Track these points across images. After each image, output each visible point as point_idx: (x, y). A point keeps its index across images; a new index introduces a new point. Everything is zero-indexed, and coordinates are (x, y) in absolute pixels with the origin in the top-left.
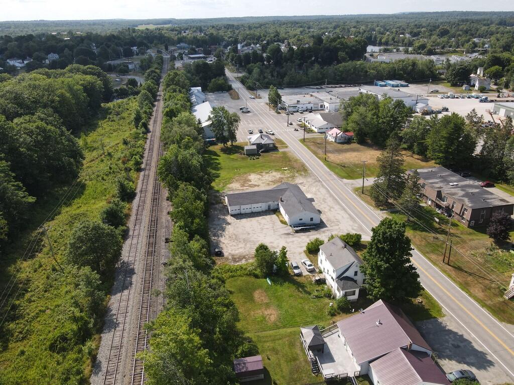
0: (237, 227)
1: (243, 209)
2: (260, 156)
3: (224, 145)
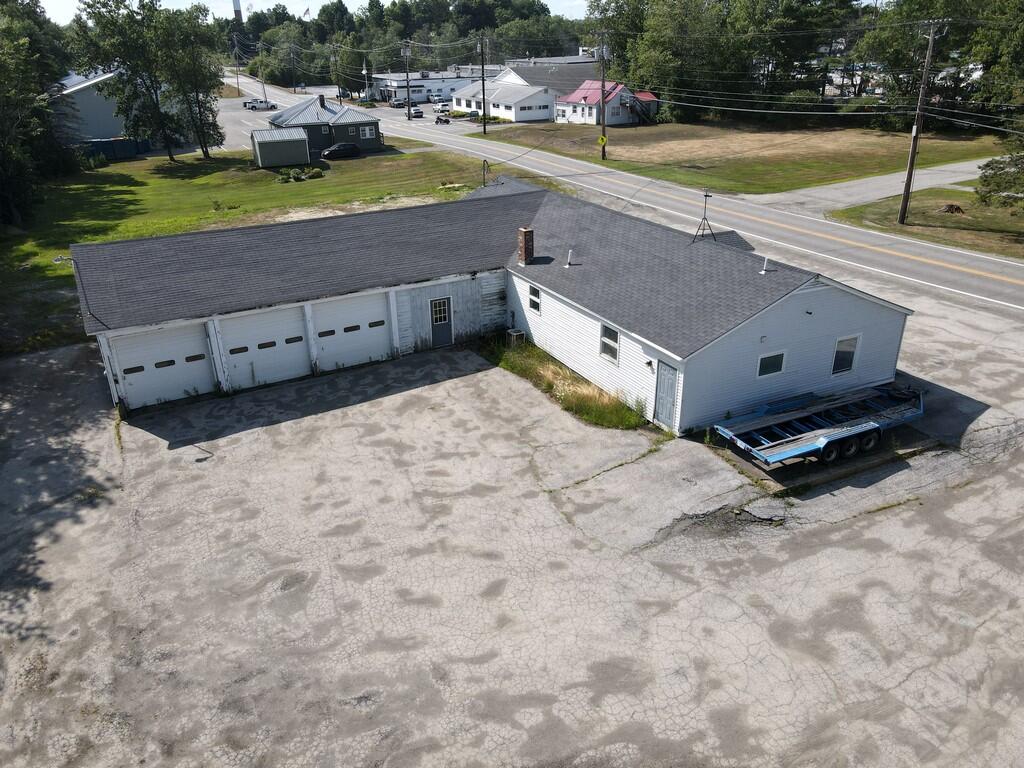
0: (173, 521)
1: (233, 352)
2: (327, 167)
3: (172, 159)
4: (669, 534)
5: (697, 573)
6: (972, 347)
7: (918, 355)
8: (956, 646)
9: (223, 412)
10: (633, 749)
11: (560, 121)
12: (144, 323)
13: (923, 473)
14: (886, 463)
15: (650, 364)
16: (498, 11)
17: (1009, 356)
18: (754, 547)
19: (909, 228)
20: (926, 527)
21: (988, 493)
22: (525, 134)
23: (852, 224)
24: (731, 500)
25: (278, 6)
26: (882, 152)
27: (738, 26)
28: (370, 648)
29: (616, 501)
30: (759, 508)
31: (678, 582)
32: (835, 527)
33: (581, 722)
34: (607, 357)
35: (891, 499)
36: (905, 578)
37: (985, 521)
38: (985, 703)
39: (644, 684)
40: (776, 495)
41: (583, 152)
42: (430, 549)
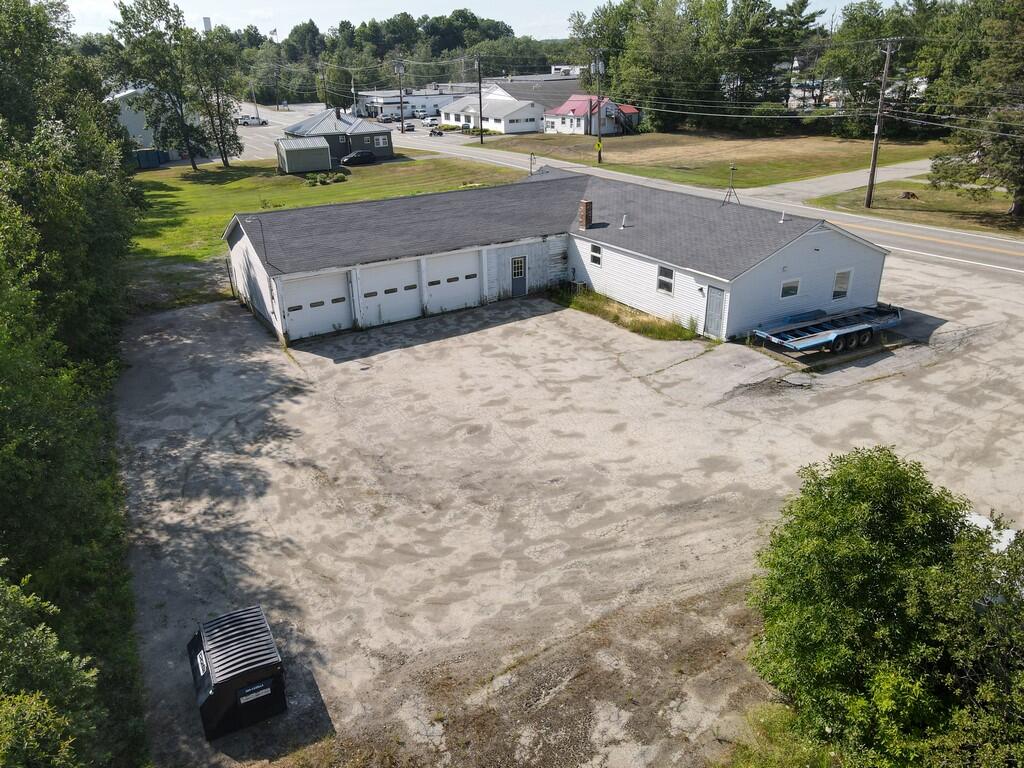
0: (366, 402)
1: (366, 296)
2: (348, 173)
3: (195, 168)
4: (733, 395)
5: (757, 415)
6: (932, 287)
7: (892, 293)
8: (934, 442)
9: (364, 341)
10: (738, 495)
11: (550, 131)
12: (307, 270)
13: (904, 358)
14: (877, 352)
15: (701, 290)
16: (466, 32)
17: (960, 292)
18: (792, 401)
19: (875, 211)
20: (909, 387)
21: (949, 369)
22: (521, 143)
23: (827, 208)
24: (773, 374)
25: (250, 27)
26: (843, 154)
27: (709, 45)
28: (546, 458)
29: (689, 380)
30: (794, 378)
31: (745, 420)
32: (846, 389)
33: (701, 485)
34: (663, 291)
35: (883, 373)
36: (899, 413)
37: (947, 383)
38: (956, 467)
39: (737, 467)
40: (803, 371)
41: (578, 157)
42: (564, 410)
